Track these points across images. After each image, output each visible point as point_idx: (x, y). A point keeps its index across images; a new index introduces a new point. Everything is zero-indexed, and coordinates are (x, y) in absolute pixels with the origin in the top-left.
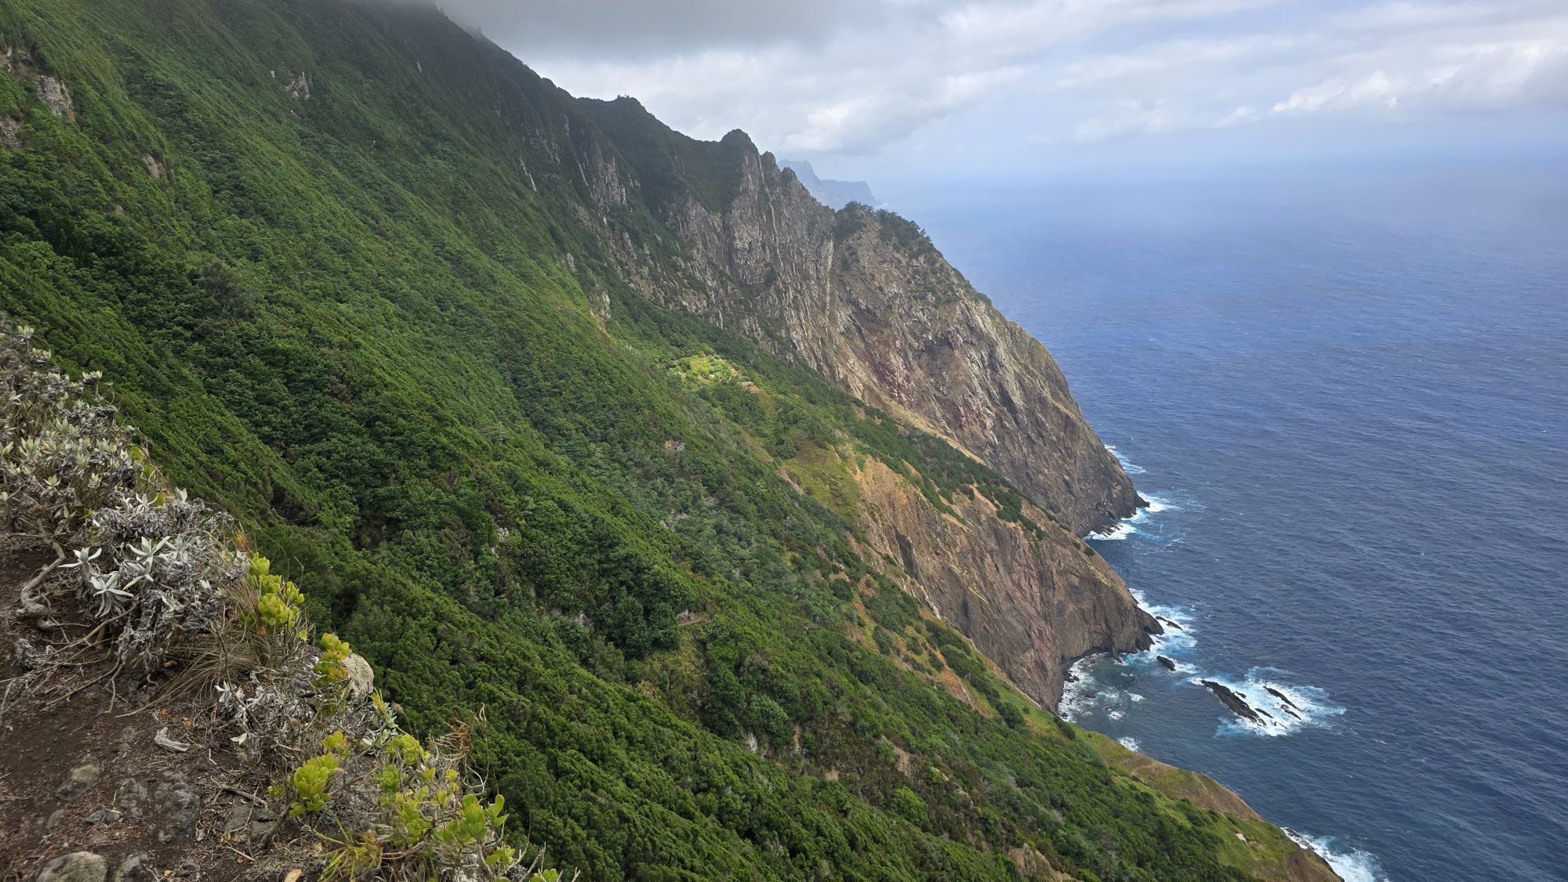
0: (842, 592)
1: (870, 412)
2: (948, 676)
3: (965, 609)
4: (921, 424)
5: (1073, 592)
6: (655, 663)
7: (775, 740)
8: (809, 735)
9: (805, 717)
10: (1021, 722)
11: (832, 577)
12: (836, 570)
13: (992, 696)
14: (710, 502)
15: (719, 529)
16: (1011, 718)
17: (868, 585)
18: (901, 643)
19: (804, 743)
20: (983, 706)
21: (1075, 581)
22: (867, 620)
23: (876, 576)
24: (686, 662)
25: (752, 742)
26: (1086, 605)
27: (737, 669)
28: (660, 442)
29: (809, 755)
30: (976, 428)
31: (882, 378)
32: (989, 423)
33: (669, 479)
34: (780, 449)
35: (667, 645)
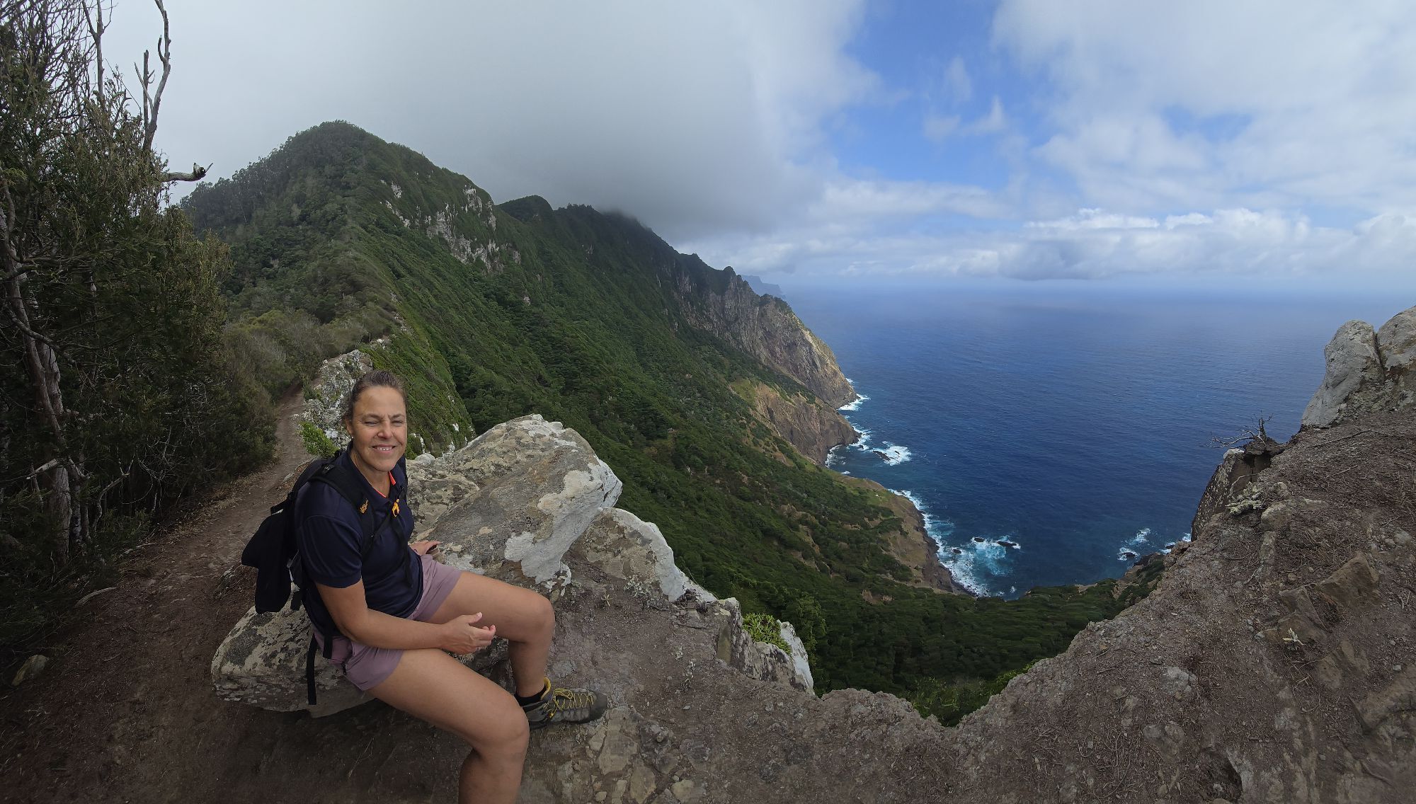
0: (743, 426)
1: (764, 367)
2: (778, 454)
3: (792, 432)
4: (785, 371)
5: (832, 426)
6: (657, 442)
7: (697, 469)
8: (711, 469)
9: (710, 462)
10: (804, 467)
11: (740, 421)
12: (742, 419)
13: (795, 461)
14: (698, 395)
15: (700, 404)
16: (800, 467)
17: (754, 424)
18: (762, 443)
19: (708, 471)
20: (790, 464)
21: (833, 423)
22: (751, 436)
23: (757, 421)
24: (669, 443)
25: (689, 469)
26: (836, 431)
27: (687, 447)
28: (684, 374)
29: (710, 475)
30: (803, 373)
31: (772, 355)
32: (808, 371)
33: (685, 386)
34: (730, 379)
35: (665, 437)
